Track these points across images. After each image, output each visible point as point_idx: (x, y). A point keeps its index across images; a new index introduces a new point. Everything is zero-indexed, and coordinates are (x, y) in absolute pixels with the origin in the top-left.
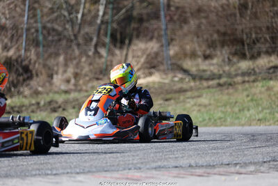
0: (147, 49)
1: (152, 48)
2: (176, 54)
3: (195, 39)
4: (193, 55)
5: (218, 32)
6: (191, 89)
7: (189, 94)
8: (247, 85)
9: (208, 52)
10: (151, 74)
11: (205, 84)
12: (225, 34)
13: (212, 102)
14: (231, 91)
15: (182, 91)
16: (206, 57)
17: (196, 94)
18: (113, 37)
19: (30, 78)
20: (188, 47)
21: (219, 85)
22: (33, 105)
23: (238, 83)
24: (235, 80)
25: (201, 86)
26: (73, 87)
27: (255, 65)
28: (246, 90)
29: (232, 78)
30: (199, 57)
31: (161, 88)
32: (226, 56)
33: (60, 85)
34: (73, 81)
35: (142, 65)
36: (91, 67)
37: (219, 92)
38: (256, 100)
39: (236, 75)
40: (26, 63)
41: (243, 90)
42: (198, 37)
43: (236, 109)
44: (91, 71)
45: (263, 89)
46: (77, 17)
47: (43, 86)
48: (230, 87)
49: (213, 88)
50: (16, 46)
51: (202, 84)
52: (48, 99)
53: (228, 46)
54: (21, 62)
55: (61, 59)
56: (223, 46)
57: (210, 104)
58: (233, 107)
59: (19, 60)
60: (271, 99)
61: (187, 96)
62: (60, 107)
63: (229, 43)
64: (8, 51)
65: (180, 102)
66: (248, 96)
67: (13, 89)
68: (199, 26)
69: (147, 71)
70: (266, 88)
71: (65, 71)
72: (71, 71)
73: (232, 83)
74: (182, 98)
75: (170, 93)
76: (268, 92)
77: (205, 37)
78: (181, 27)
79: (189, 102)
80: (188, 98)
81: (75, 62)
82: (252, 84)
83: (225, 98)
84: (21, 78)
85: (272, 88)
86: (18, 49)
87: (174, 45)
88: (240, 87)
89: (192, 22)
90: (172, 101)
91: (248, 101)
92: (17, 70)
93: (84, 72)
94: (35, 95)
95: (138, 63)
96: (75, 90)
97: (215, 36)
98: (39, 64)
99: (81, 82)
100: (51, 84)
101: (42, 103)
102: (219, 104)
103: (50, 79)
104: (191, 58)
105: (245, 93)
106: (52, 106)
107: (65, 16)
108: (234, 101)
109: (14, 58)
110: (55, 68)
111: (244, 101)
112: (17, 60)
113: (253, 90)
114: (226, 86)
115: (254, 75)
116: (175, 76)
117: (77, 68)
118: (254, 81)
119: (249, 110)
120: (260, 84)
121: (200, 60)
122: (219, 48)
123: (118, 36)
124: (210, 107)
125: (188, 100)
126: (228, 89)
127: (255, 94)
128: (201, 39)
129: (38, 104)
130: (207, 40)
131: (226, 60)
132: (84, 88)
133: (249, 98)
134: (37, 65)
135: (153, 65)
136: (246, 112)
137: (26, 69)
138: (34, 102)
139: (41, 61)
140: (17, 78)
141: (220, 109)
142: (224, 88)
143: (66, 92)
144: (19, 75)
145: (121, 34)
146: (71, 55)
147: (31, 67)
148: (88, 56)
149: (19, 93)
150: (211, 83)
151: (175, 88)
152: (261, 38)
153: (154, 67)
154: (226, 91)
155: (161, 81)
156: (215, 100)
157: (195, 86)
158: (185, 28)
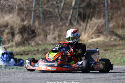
0: (97, 23)
1: (101, 22)
2: (114, 26)
4: (123, 27)
6: (120, 45)
7: (118, 47)
10: (99, 36)
15: (114, 46)
17: (122, 47)
18: (80, 15)
19: (35, 36)
20: (120, 23)
22: (35, 51)
26: (57, 42)
31: (104, 44)
33: (51, 41)
34: (57, 39)
35: (94, 32)
40: (33, 28)
46: (61, 5)
47: (42, 41)
50: (28, 19)
52: (44, 48)
54: (31, 28)
55: (52, 27)
59: (30, 27)
61: (117, 48)
64: (24, 22)
65: (113, 52)
67: (26, 42)
69: (97, 35)
71: (53, 34)
72: (56, 33)
74: (114, 49)
75: (109, 46)
78: (117, 12)
79: (118, 52)
80: (117, 50)
81: (59, 29)
84: (30, 36)
86: (29, 21)
87: (113, 21)
89: (123, 10)
90: (109, 51)
92: (28, 32)
93: (63, 34)
94: (37, 46)
95: (92, 30)
98: (40, 29)
99: (62, 39)
100: (46, 40)
101: (40, 50)
103: (45, 37)
104: (121, 28)
106: (45, 52)
107: (54, 4)
109: (27, 25)
110: (49, 32)
112: (28, 27)
116: (112, 38)
117: (60, 32)
123: (82, 16)
125: (117, 51)
129: (38, 50)
134: (39, 30)
135: (100, 31)
137: (33, 32)
138: (36, 49)
139: (41, 27)
140: (28, 37)
143: (54, 44)
144: (29, 35)
145: (84, 14)
146: (57, 25)
147: (36, 31)
148: (66, 26)
149: (29, 44)
151: (111, 44)
153: (100, 33)
155: (104, 40)
157: (122, 43)
158: (119, 12)
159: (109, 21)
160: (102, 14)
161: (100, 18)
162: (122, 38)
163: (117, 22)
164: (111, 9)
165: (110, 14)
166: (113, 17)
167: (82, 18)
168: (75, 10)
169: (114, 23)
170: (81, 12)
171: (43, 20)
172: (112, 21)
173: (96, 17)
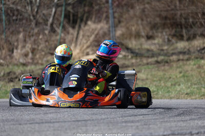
0: (96, 29)
1: (102, 28)
2: (123, 35)
3: (140, 22)
4: (138, 36)
5: (160, 16)
6: (132, 65)
7: (130, 69)
8: (181, 63)
9: (151, 34)
11: (145, 61)
12: (166, 18)
13: (149, 77)
14: (167, 67)
16: (149, 38)
18: (67, 16)
20: (133, 29)
21: (157, 62)
23: (174, 61)
24: (171, 58)
25: (141, 63)
26: (30, 61)
27: (190, 46)
28: (180, 67)
29: (169, 56)
30: (143, 37)
32: (166, 37)
33: (19, 59)
34: (30, 55)
35: (91, 43)
36: (47, 43)
37: (156, 69)
38: (187, 77)
39: (173, 54)
41: (177, 67)
42: (142, 20)
43: (169, 84)
44: (46, 46)
45: (195, 67)
47: (5, 59)
48: (166, 64)
49: (151, 64)
51: (142, 61)
52: (8, 71)
53: (169, 28)
55: (21, 36)
56: (164, 28)
57: (147, 79)
58: (167, 82)
60: (201, 76)
62: (16, 78)
63: (169, 26)
66: (181, 73)
68: (143, 11)
69: (95, 48)
70: (197, 66)
71: (24, 47)
72: (29, 46)
73: (169, 61)
76: (199, 70)
77: (149, 20)
78: (128, 11)
81: (32, 39)
82: (185, 62)
83: (161, 73)
85: (203, 66)
87: (121, 27)
88: (175, 65)
89: (138, 8)
91: (180, 77)
93: (40, 48)
95: (87, 42)
96: (32, 63)
97: (158, 20)
99: (37, 56)
100: (11, 57)
101: (2, 74)
102: (155, 79)
103: (11, 53)
104: (135, 37)
105: (179, 70)
106: (10, 77)
108: (168, 77)
110: (16, 44)
111: (176, 77)
113: (186, 68)
114: (163, 63)
115: (188, 54)
117: (35, 44)
118: (188, 60)
119: (179, 85)
120: (192, 62)
121: (143, 40)
122: (160, 30)
123: (71, 18)
124: (147, 81)
126: (164, 65)
127: (187, 71)
128: (145, 22)
130: (150, 23)
131: (166, 40)
132: (40, 62)
133: (181, 75)
136: (177, 86)
139: (3, 37)
141: (155, 83)
142: (161, 65)
143: (24, 65)
145: (74, 15)
146: (30, 32)
148: (44, 34)
150: (150, 60)
152: (197, 22)
154: (163, 68)
156: (151, 75)
157: (136, 62)
158: (131, 12)
159: (115, 26)
160: (104, 15)
161: (100, 21)
162: (136, 54)
163: (128, 28)
164: (118, 6)
165: (116, 15)
166: (122, 19)
167: (71, 22)
168: (59, 9)
169: (124, 30)
170: (69, 12)
171: (6, 25)
172: (119, 26)
173: (93, 19)
